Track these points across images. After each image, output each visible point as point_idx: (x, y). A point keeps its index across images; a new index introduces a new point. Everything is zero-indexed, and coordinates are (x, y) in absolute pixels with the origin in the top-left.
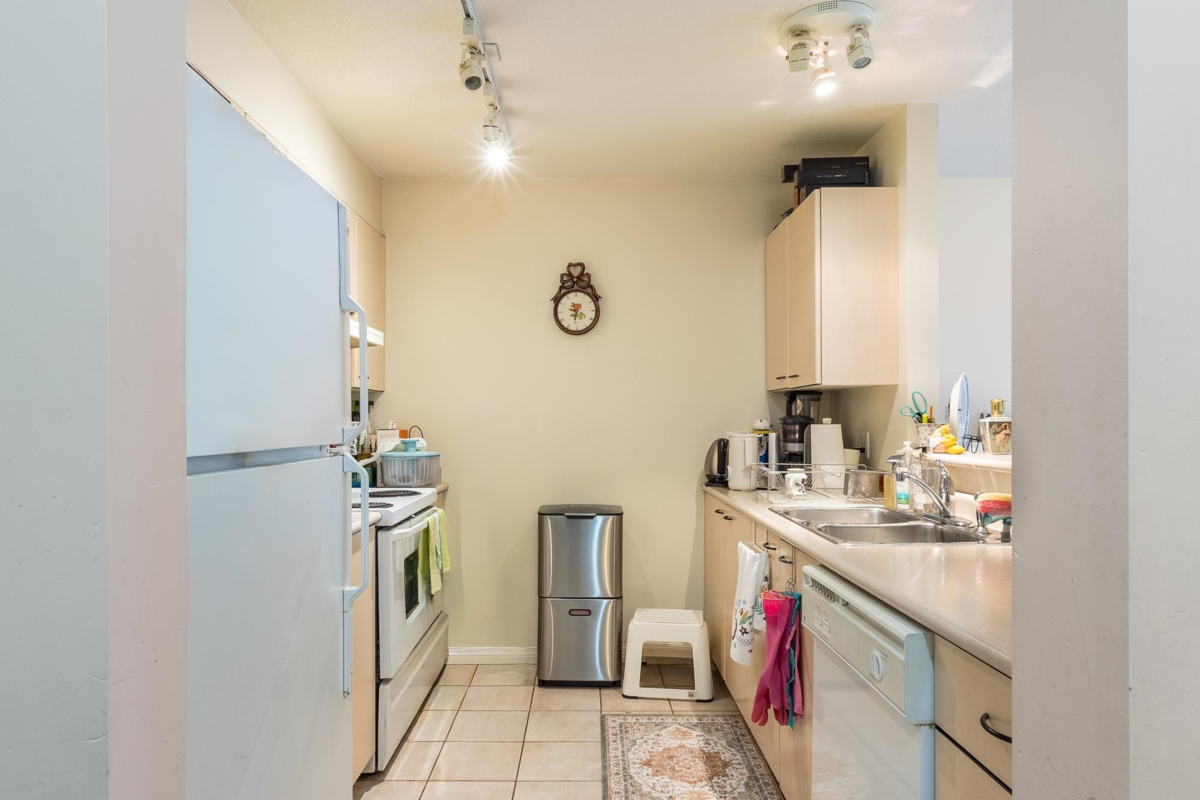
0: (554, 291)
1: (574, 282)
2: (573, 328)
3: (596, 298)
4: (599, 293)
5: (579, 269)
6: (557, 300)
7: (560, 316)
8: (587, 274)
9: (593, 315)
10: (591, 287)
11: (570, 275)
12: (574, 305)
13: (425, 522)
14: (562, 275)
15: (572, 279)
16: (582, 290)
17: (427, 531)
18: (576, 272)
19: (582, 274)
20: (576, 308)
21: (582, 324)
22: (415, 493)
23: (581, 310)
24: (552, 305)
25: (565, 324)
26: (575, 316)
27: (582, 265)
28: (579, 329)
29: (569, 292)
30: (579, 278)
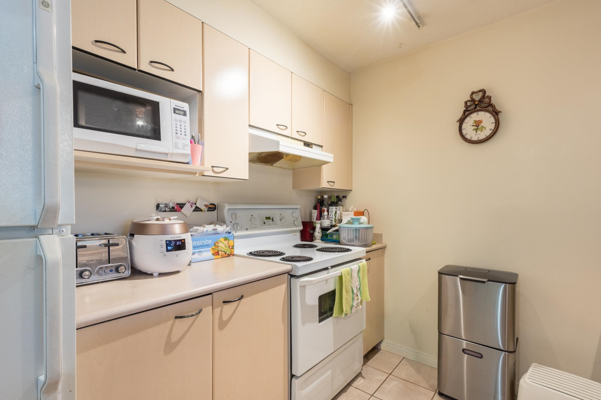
0: (460, 114)
1: (476, 105)
2: (475, 138)
3: (496, 113)
4: (498, 108)
5: (481, 94)
6: (461, 121)
7: (464, 132)
8: (488, 96)
9: (493, 126)
10: (490, 105)
11: (473, 100)
12: (475, 122)
13: (339, 271)
14: (466, 103)
15: (474, 103)
16: (484, 109)
17: (341, 277)
18: (477, 97)
19: (483, 97)
20: (477, 125)
21: (482, 135)
22: (348, 250)
23: (482, 125)
24: (458, 124)
25: (468, 137)
26: (476, 130)
27: (484, 91)
28: (480, 138)
29: (471, 113)
30: (480, 101)
